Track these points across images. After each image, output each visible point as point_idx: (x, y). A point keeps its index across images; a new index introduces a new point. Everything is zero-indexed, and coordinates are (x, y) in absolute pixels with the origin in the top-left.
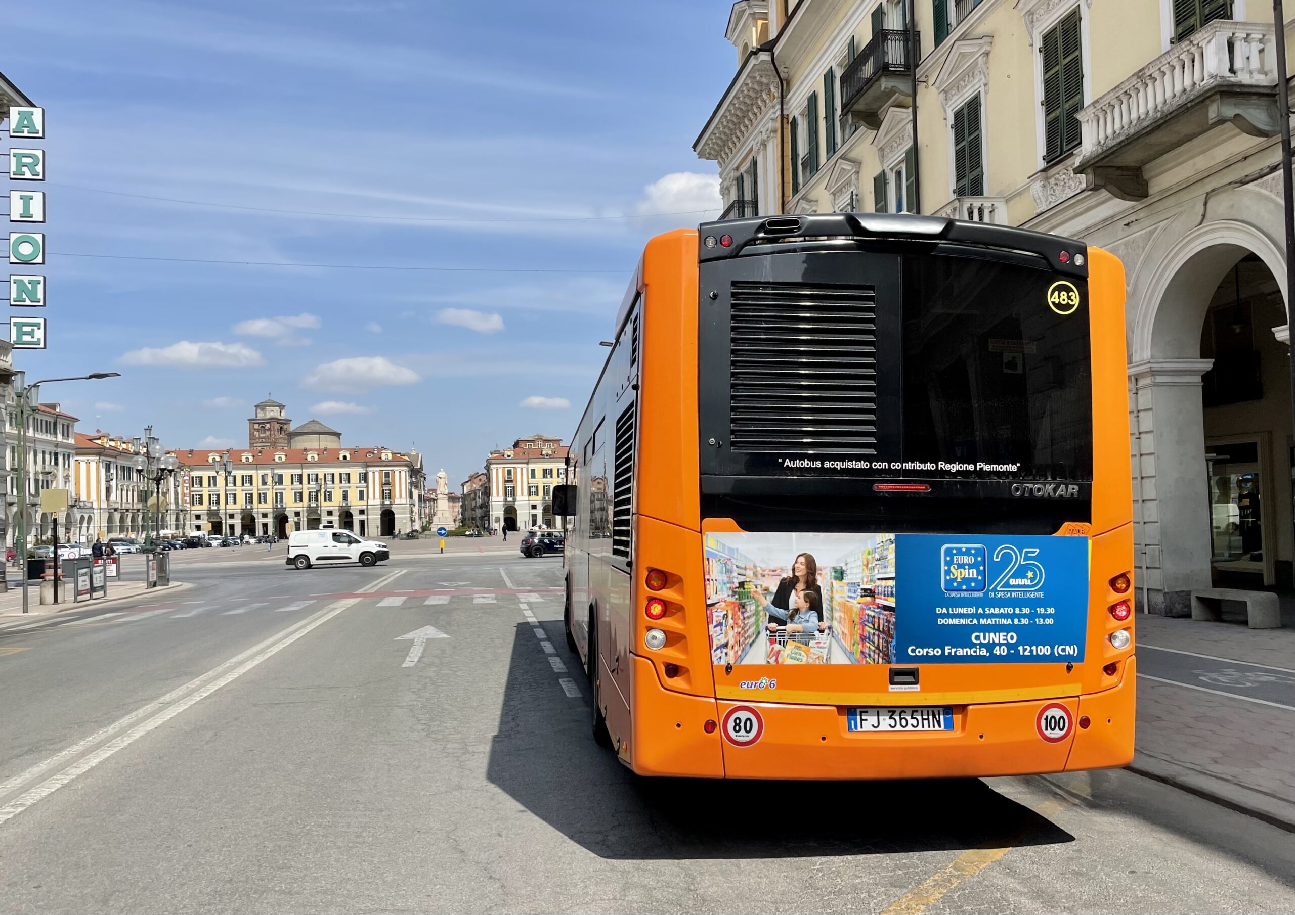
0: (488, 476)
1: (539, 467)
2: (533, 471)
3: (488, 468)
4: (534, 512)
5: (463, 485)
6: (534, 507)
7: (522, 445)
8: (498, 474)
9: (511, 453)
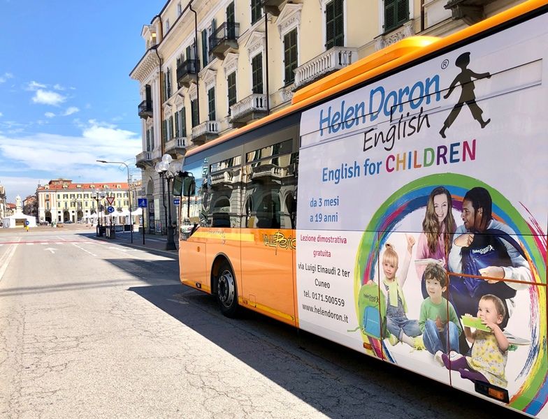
0: (37, 198)
1: (61, 194)
2: (59, 195)
3: (37, 193)
4: (59, 215)
5: (23, 202)
6: (59, 212)
7: (53, 183)
8: (42, 196)
9: (48, 187)
